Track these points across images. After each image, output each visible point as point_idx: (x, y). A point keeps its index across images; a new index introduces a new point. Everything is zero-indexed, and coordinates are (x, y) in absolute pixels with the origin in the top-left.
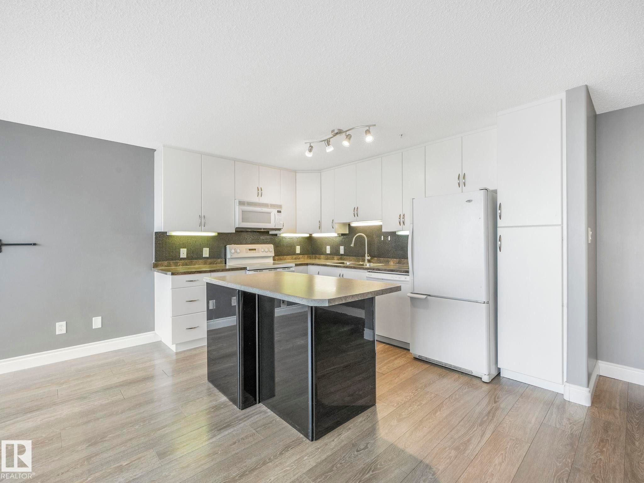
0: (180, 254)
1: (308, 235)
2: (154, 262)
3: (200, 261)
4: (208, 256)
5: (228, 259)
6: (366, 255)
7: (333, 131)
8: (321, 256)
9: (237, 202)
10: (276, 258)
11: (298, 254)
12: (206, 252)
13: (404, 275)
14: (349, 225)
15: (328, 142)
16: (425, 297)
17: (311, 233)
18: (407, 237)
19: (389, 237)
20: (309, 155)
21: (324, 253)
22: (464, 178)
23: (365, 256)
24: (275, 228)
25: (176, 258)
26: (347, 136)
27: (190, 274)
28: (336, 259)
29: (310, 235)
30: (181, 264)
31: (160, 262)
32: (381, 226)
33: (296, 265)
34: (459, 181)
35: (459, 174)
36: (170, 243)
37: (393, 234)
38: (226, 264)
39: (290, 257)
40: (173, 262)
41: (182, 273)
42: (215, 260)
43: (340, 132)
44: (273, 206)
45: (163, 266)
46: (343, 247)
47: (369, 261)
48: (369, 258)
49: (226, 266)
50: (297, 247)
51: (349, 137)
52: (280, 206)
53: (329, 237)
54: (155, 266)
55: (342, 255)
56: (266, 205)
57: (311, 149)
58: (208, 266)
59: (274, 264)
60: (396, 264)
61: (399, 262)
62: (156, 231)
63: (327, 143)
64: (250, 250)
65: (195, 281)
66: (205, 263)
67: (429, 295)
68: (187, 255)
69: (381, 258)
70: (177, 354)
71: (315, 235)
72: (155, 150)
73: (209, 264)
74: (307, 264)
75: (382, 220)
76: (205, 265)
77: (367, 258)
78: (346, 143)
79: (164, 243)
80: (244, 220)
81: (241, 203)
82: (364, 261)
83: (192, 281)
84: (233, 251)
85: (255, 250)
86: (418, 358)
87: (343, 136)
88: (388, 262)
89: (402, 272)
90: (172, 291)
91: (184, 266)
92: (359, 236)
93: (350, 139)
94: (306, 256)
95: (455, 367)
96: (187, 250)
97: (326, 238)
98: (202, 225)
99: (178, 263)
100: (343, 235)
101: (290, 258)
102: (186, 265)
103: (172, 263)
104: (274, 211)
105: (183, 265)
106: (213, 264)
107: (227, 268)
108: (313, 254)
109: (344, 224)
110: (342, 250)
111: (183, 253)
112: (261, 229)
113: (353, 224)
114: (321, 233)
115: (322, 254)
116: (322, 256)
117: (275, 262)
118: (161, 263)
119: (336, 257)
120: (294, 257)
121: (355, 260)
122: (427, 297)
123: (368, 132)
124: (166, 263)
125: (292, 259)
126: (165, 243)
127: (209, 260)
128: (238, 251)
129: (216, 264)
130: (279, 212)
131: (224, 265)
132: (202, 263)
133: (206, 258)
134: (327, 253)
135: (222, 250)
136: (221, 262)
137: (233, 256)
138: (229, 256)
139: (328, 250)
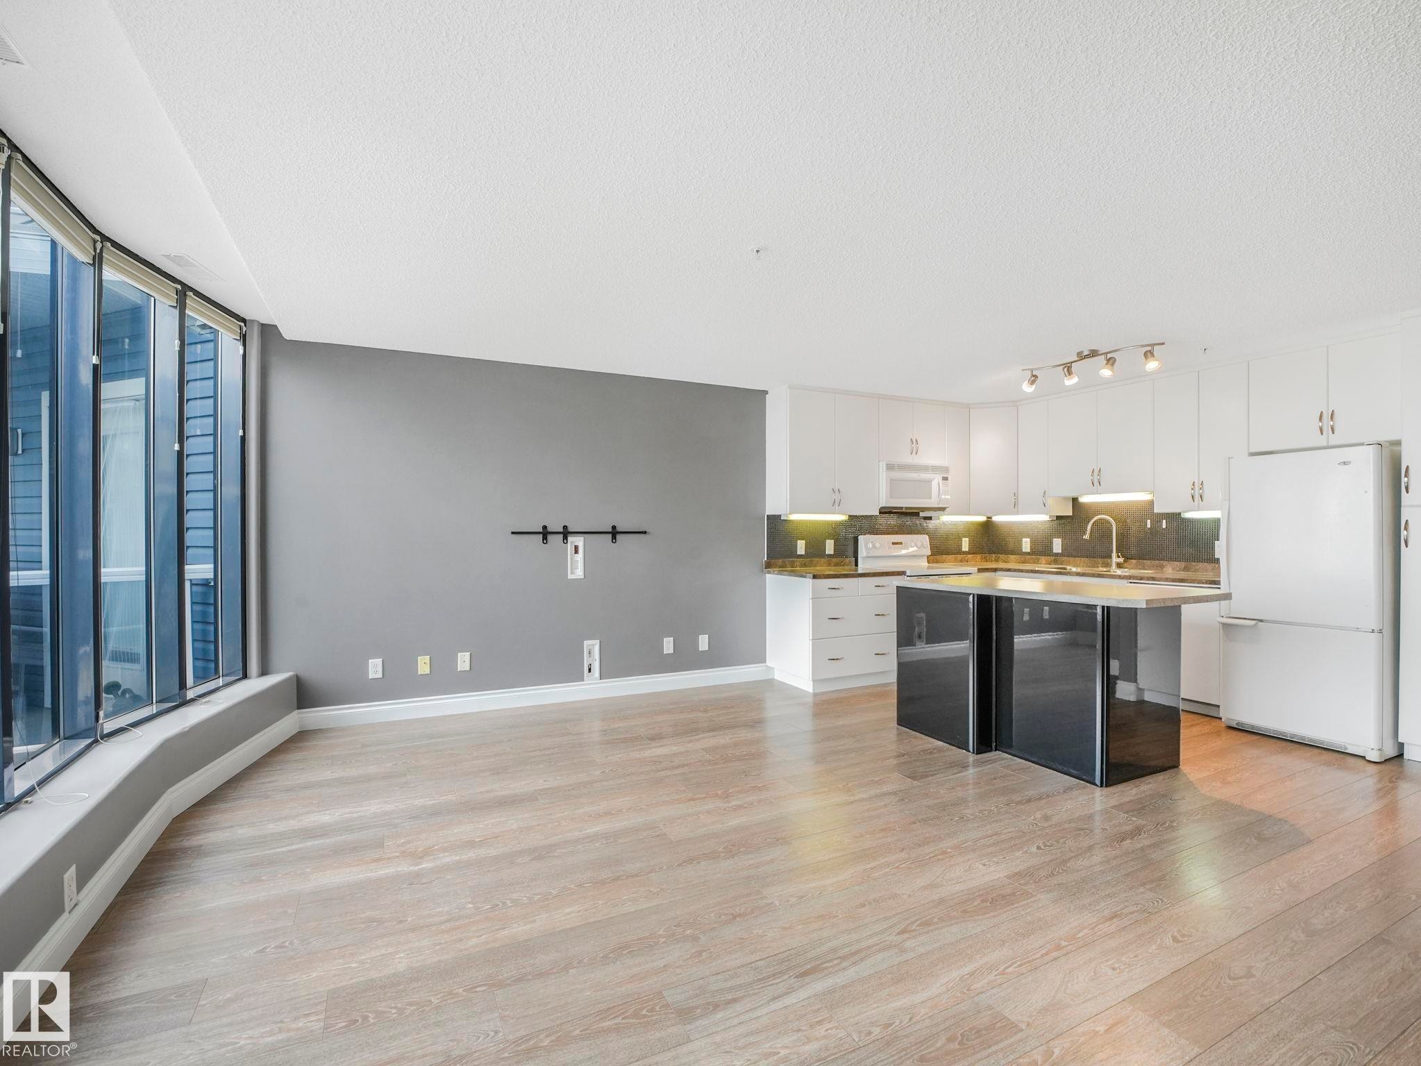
0: (796, 547)
1: (983, 519)
2: (766, 559)
3: (823, 559)
4: (832, 553)
5: (861, 557)
6: (1114, 554)
7: (1078, 354)
8: (1010, 554)
9: (883, 465)
10: (931, 558)
11: (965, 553)
12: (830, 547)
13: (1206, 587)
14: (1075, 500)
15: (1068, 368)
16: (1253, 622)
17: (989, 516)
18: (1217, 522)
19: (1164, 521)
20: (1028, 389)
21: (1017, 551)
22: (1332, 418)
23: (1110, 557)
24: (938, 506)
25: (792, 553)
26: (1108, 360)
28: (1044, 562)
29: (988, 518)
30: (799, 564)
31: (778, 560)
32: (1152, 503)
33: (980, 570)
34: (1320, 424)
35: (1322, 412)
36: (785, 532)
37: (1174, 517)
38: (858, 565)
39: (952, 558)
40: (796, 561)
42: (842, 559)
43: (1094, 354)
44: (935, 469)
45: (776, 566)
46: (1059, 541)
47: (1119, 566)
48: (1121, 560)
49: (856, 570)
50: (963, 539)
51: (1111, 361)
52: (946, 470)
53: (1028, 522)
54: (768, 565)
55: (1057, 554)
56: (925, 468)
57: (1034, 379)
58: (833, 568)
59: (929, 568)
60: (1180, 570)
61: (1184, 568)
62: (767, 513)
63: (1068, 370)
64: (893, 543)
65: (838, 589)
66: (829, 565)
67: (1261, 621)
68: (806, 549)
69: (1145, 561)
70: (815, 695)
71: (996, 519)
72: (766, 392)
73: (834, 565)
74: (995, 570)
75: (1153, 493)
77: (1115, 559)
78: (1106, 373)
80: (892, 494)
81: (890, 467)
82: (1108, 565)
83: (834, 589)
84: (870, 545)
85: (901, 543)
86: (1237, 727)
87: (1102, 359)
88: (1162, 567)
89: (1203, 583)
90: (813, 602)
91: (814, 566)
92: (1101, 519)
93: (1113, 365)
94: (979, 556)
95: (1311, 740)
96: (807, 541)
97: (1021, 524)
98: (836, 505)
99: (808, 563)
100: (1059, 518)
101: (953, 560)
102: (805, 565)
103: (787, 563)
104: (937, 480)
105: (812, 565)
106: (840, 565)
107: (860, 571)
108: (991, 552)
109: (1065, 499)
110: (1057, 545)
111: (801, 547)
112: (901, 508)
113: (1084, 499)
114: (1017, 514)
115: (1013, 553)
116: (1012, 557)
117: (930, 565)
118: (774, 561)
119: (1043, 559)
120: (959, 557)
121: (1087, 564)
122: (1257, 624)
123: (1149, 354)
124: (780, 562)
125: (956, 560)
126: (779, 532)
127: (835, 560)
128: (878, 545)
129: (844, 566)
130: (945, 479)
131: (854, 567)
132: (825, 563)
133: (830, 556)
134: (1024, 550)
135: (851, 543)
136: (850, 562)
137: (868, 553)
138: (862, 552)
139: (1026, 545)
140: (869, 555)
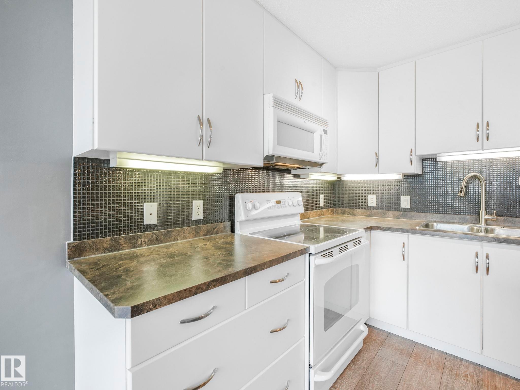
0: (142, 215)
1: (333, 178)
2: (72, 241)
3: (187, 229)
4: (201, 217)
5: (241, 222)
6: (483, 212)
8: (356, 210)
9: (268, 99)
11: (323, 208)
12: (198, 210)
17: (339, 175)
21: (361, 206)
23: (478, 214)
25: (132, 225)
27: (196, 294)
30: (146, 240)
31: (90, 241)
36: (117, 190)
38: (233, 230)
40: (126, 238)
41: (169, 299)
42: (214, 225)
44: (318, 120)
45: (97, 250)
46: (408, 197)
48: (493, 217)
50: (321, 195)
52: (326, 122)
54: (76, 252)
66: (197, 234)
68: (159, 217)
71: (345, 178)
73: (204, 235)
76: (196, 237)
77: (485, 216)
79: (101, 190)
80: (279, 141)
81: (278, 104)
84: (250, 206)
85: (280, 202)
91: (151, 244)
96: (160, 204)
97: (369, 183)
98: (204, 143)
99: (139, 240)
100: (407, 176)
102: (158, 240)
103: (122, 241)
104: (319, 130)
105: (151, 242)
106: (212, 234)
110: (405, 202)
111: (151, 213)
114: (378, 173)
115: (358, 207)
116: (358, 211)
118: (93, 242)
119: (391, 214)
124: (107, 241)
126: (105, 190)
127: (204, 227)
128: (257, 205)
129: (217, 233)
130: (325, 132)
131: (229, 233)
132: (190, 233)
133: (198, 222)
134: (370, 205)
135: (225, 203)
136: (225, 227)
137: (248, 216)
138: (240, 215)
139: (372, 201)
140: (248, 218)
